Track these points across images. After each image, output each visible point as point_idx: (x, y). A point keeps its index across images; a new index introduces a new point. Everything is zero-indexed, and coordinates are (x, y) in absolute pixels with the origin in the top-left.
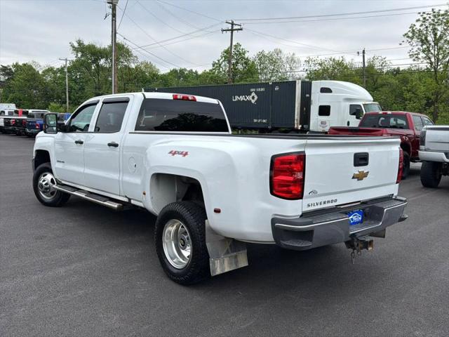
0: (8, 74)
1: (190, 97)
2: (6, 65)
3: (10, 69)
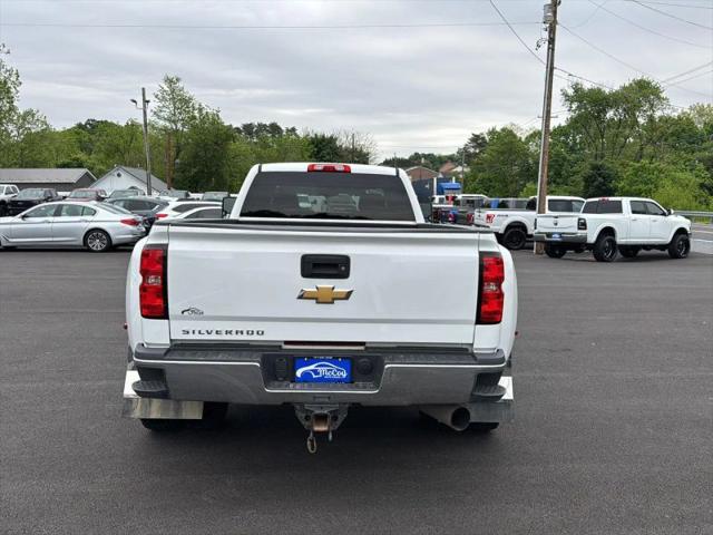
0: (479, 145)
1: (339, 166)
2: (477, 133)
3: (483, 138)
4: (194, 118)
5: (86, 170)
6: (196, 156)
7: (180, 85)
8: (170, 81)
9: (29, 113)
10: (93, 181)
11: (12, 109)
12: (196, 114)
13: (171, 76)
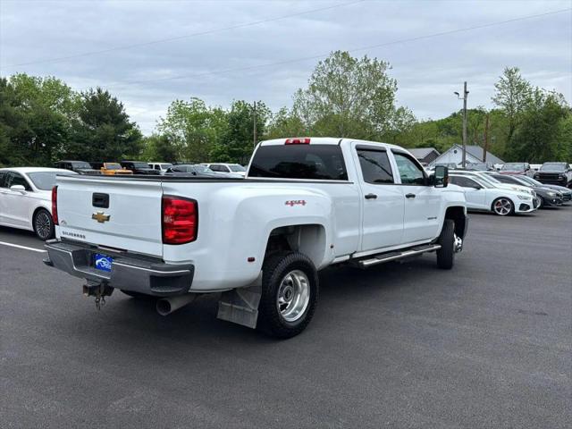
1: (303, 140)
4: (529, 100)
5: (434, 149)
6: (527, 133)
7: (518, 74)
8: (509, 73)
9: (402, 110)
10: (437, 156)
11: (391, 108)
12: (533, 97)
13: (510, 68)
